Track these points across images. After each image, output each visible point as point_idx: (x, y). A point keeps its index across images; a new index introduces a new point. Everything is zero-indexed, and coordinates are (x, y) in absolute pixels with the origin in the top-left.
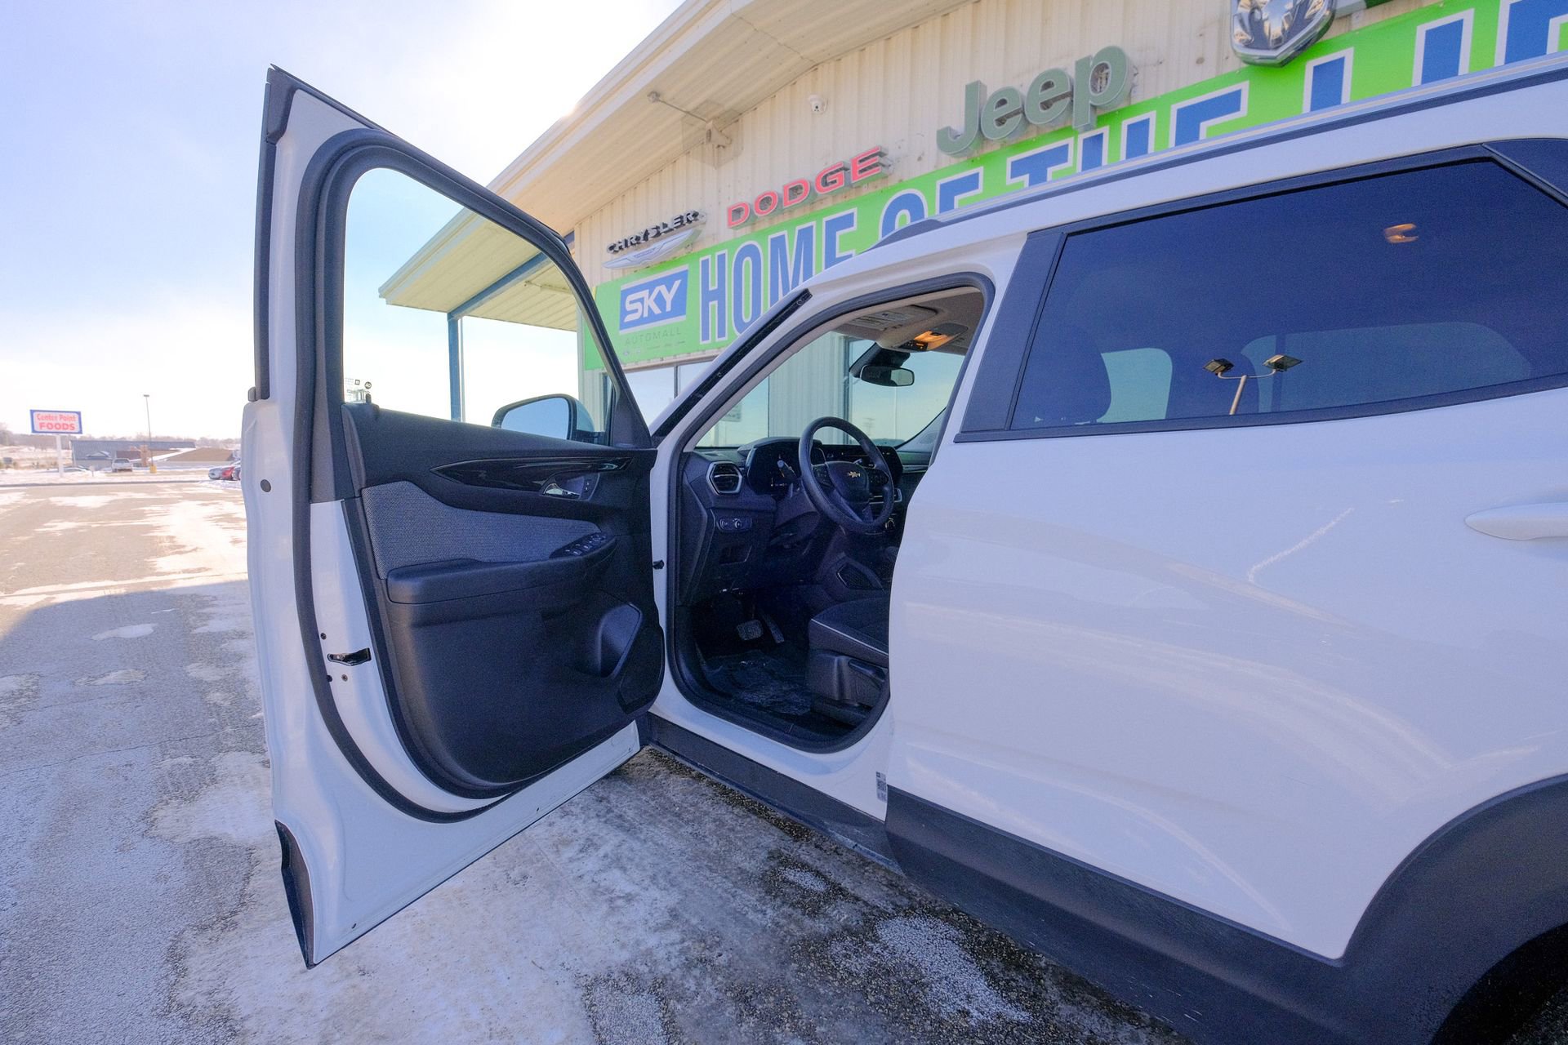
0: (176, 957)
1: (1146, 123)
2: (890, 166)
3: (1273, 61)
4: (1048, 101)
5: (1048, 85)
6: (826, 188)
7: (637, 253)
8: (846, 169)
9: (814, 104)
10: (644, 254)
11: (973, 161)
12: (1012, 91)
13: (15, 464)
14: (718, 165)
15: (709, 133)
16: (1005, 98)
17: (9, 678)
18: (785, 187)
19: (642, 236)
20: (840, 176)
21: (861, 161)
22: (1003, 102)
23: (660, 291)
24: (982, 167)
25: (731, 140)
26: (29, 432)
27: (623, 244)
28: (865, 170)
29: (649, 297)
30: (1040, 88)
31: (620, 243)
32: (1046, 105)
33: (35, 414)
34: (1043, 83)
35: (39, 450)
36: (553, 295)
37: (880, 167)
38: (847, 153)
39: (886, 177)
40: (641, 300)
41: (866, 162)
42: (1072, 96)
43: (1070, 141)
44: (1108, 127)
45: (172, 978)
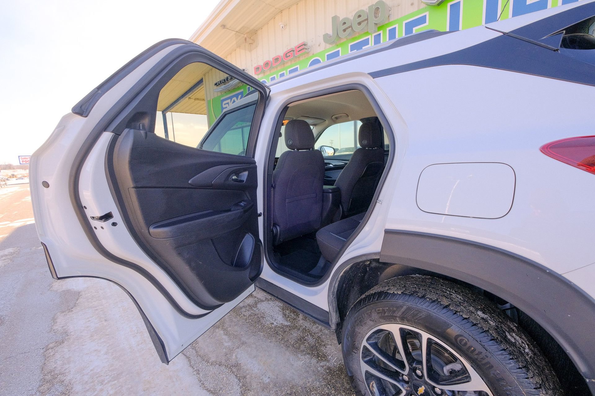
0: (54, 320)
1: (395, 29)
2: (309, 49)
3: (435, 4)
4: (360, 22)
5: (360, 16)
6: (287, 58)
7: (224, 86)
8: (294, 51)
9: (281, 26)
10: (227, 86)
11: (337, 46)
12: (347, 19)
13: (16, 176)
14: (250, 51)
15: (246, 39)
16: (345, 22)
17: (11, 248)
18: (273, 59)
19: (226, 79)
20: (291, 54)
21: (298, 47)
22: (345, 23)
23: (234, 100)
24: (340, 48)
25: (254, 41)
26: (19, 164)
27: (219, 83)
28: (300, 51)
29: (231, 102)
30: (357, 17)
31: (218, 82)
32: (359, 24)
33: (20, 157)
34: (358, 16)
35: (24, 171)
36: (199, 102)
37: (304, 50)
38: (294, 44)
39: (308, 53)
40: (228, 103)
41: (300, 48)
42: (368, 20)
43: (369, 37)
44: (382, 31)
45: (53, 324)
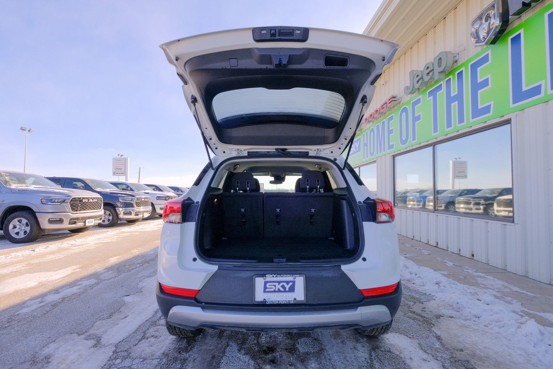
1: (462, 72)
4: (428, 73)
5: (428, 68)
6: (383, 110)
8: (386, 103)
11: (418, 94)
16: (418, 74)
18: (375, 111)
20: (385, 106)
21: (389, 100)
22: (418, 76)
24: (421, 96)
28: (390, 103)
34: (426, 68)
37: (393, 102)
42: (434, 70)
43: (442, 82)
44: (452, 75)
